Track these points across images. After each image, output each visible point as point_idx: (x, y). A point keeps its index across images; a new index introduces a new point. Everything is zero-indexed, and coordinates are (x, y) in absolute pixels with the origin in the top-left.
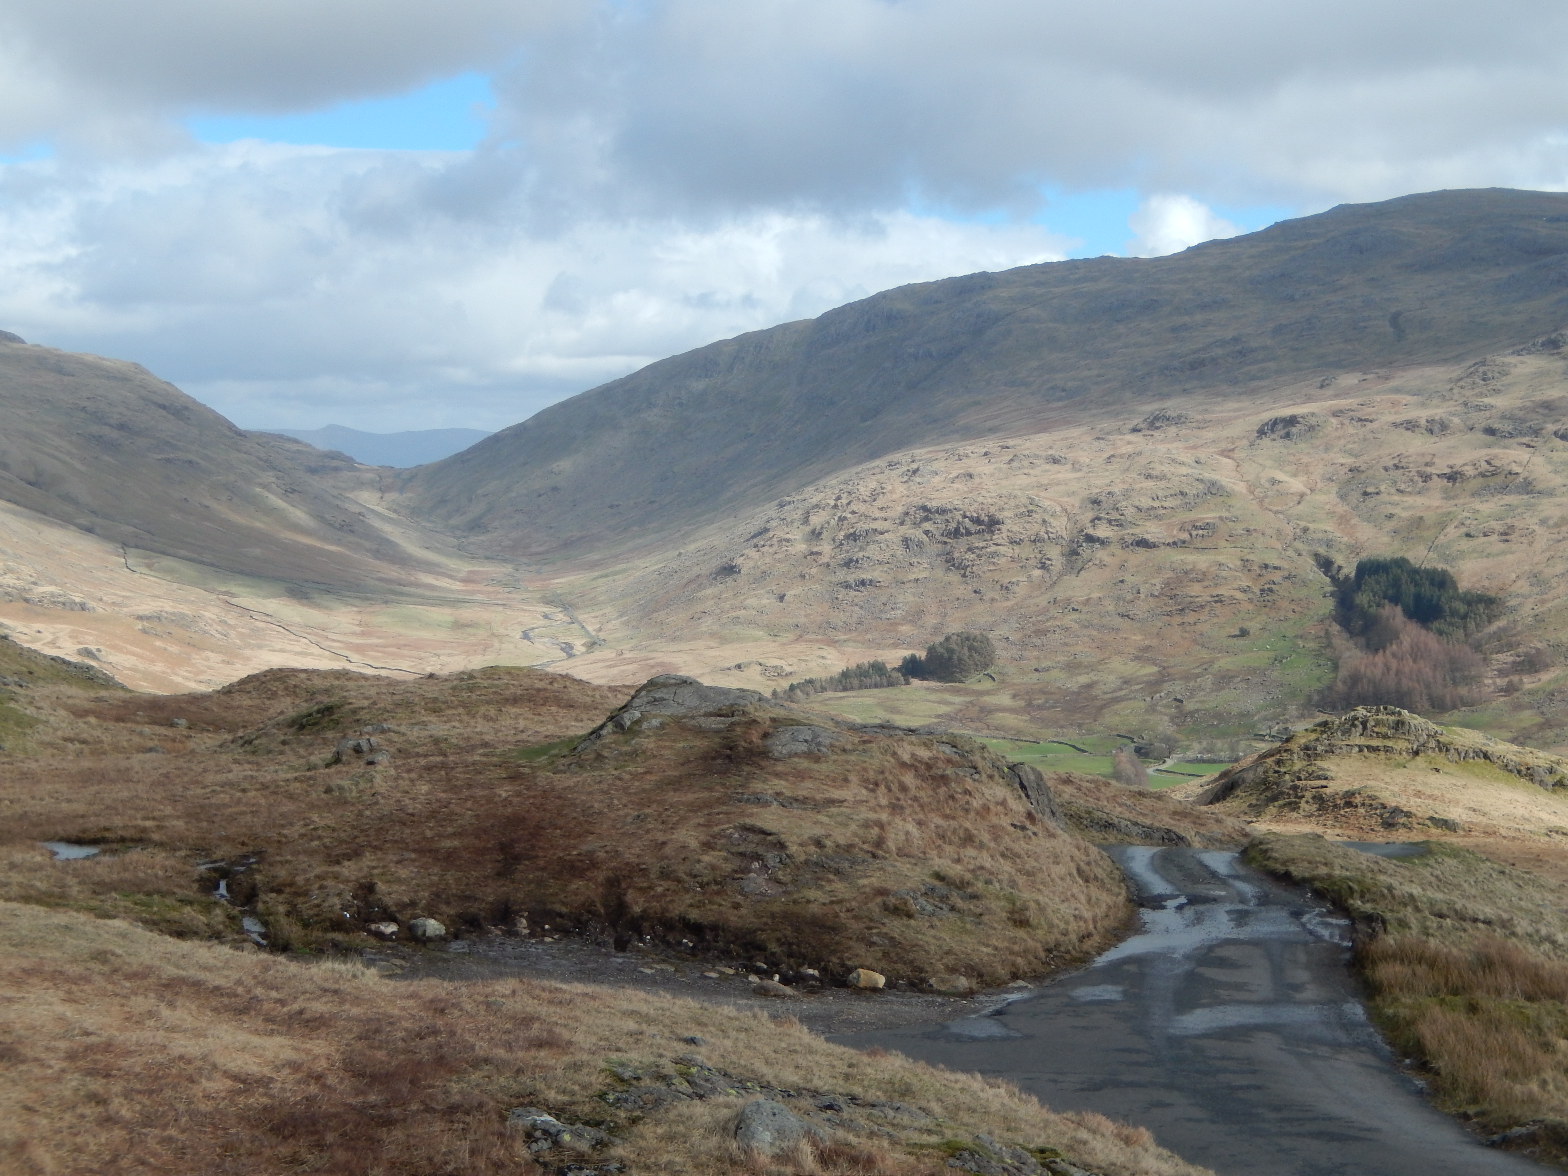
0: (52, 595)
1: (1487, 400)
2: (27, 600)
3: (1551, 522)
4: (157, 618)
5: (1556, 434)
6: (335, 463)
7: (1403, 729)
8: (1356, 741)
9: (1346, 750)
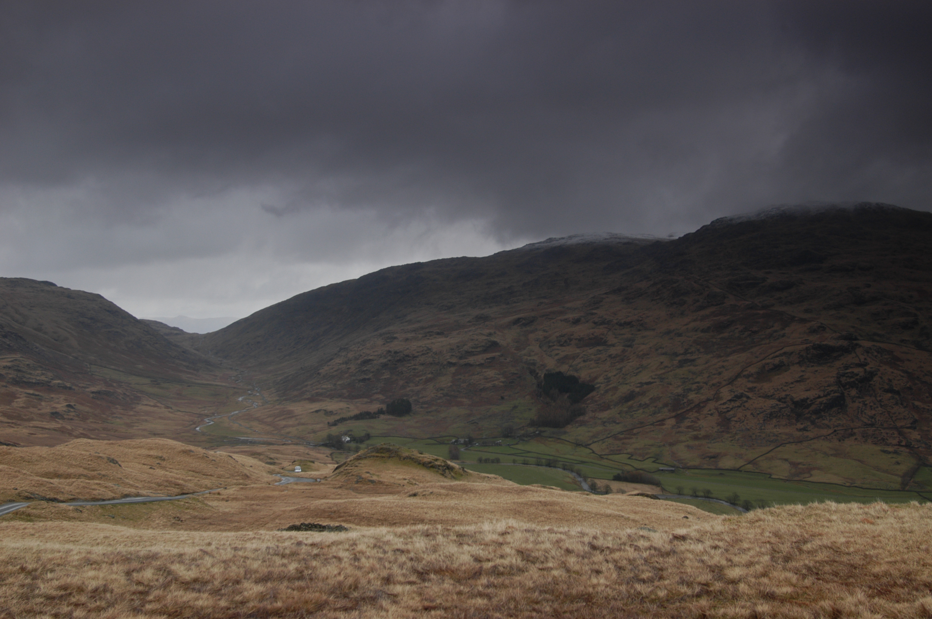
0: (59, 384)
1: (594, 311)
2: (49, 386)
3: (613, 356)
4: (99, 393)
5: (617, 324)
6: (175, 332)
7: (388, 450)
8: (374, 454)
9: (370, 457)
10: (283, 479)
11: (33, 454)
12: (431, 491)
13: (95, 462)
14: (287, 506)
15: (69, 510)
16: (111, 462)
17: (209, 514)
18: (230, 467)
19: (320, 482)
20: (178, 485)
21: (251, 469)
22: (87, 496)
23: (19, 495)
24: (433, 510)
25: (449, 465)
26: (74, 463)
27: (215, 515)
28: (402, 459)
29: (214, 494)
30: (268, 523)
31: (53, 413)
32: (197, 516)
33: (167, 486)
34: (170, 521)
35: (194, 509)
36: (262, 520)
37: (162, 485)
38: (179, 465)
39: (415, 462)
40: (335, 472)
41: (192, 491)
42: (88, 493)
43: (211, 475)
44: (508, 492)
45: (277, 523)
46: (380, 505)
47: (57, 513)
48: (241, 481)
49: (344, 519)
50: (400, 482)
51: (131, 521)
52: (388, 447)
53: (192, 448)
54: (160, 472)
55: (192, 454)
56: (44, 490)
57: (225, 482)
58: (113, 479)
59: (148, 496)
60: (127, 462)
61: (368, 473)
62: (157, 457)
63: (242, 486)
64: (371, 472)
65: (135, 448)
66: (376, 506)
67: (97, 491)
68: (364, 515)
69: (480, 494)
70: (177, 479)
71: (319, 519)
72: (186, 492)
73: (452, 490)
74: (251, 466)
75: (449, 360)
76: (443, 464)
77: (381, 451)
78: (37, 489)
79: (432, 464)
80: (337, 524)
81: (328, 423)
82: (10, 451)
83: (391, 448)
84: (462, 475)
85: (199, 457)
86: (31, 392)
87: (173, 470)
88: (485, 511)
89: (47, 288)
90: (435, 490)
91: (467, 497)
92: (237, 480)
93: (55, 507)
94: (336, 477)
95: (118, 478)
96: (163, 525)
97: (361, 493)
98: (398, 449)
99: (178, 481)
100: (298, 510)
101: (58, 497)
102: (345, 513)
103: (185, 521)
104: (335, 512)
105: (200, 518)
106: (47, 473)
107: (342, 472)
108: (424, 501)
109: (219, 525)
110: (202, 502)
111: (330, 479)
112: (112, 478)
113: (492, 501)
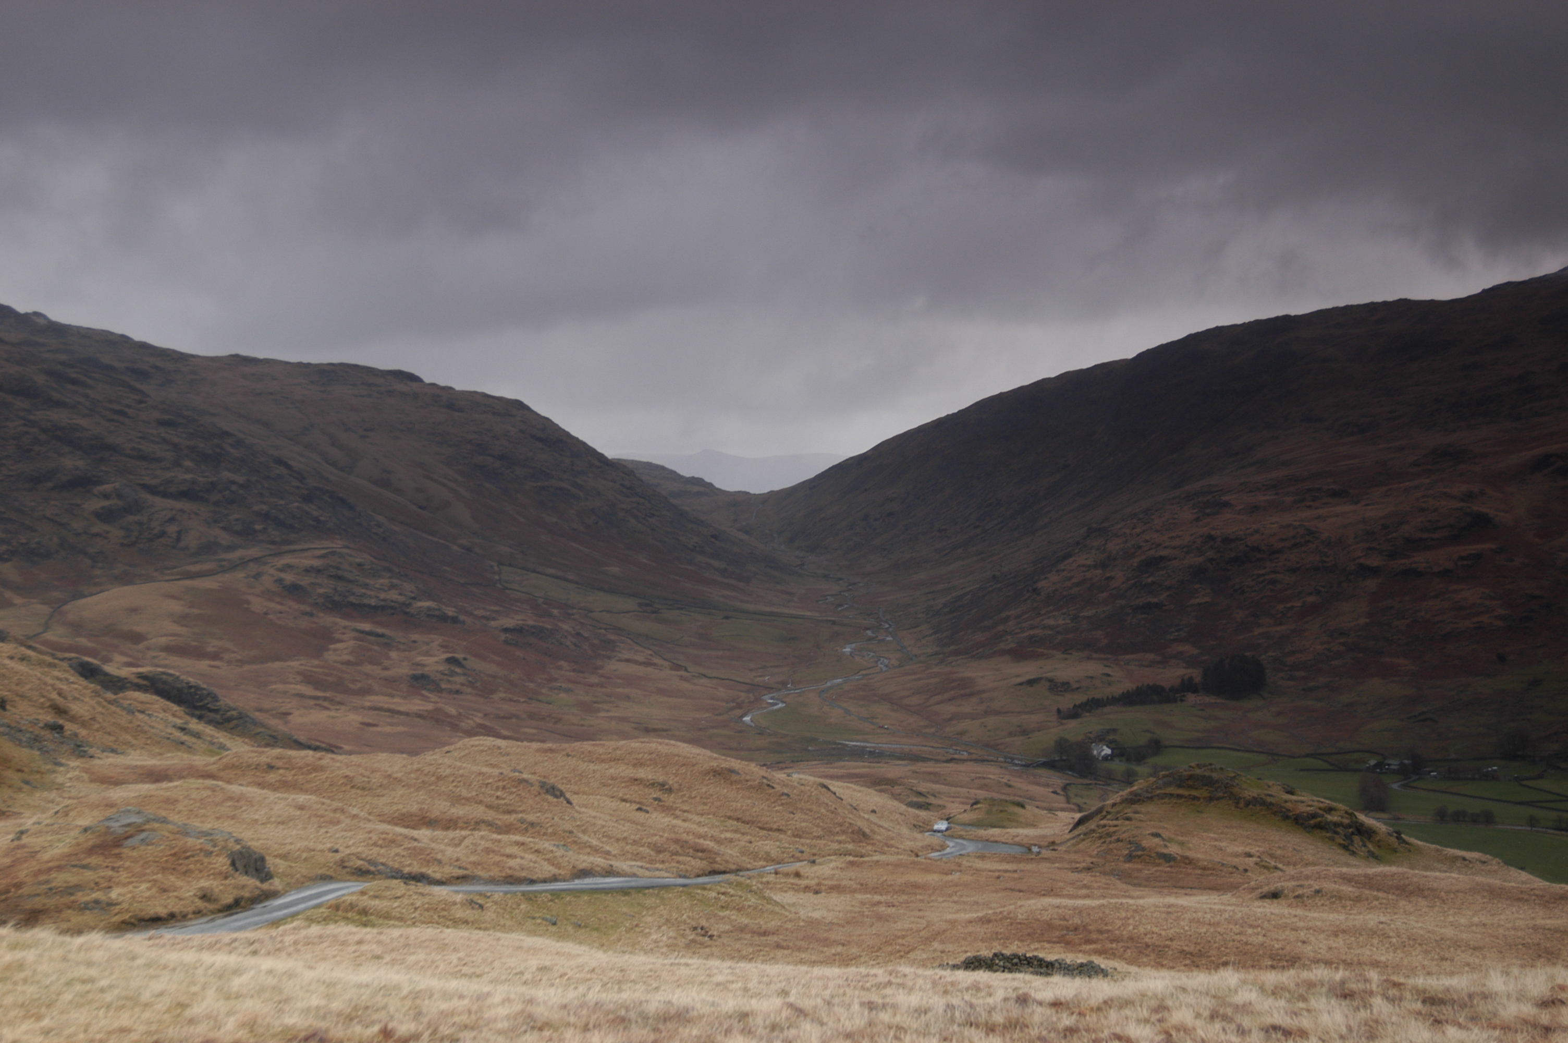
4: (519, 630)
7: (1208, 782)
8: (1170, 790)
9: (1162, 797)
10: (951, 844)
11: (373, 772)
12: (1317, 887)
13: (512, 793)
14: (958, 911)
15: (455, 903)
16: (547, 792)
17: (773, 924)
18: (823, 811)
19: (1039, 853)
20: (703, 851)
21: (873, 818)
22: (495, 872)
23: (342, 864)
24: (1322, 936)
25: (1362, 825)
26: (464, 793)
27: (789, 925)
28: (1242, 805)
29: (787, 875)
30: (914, 949)
31: (415, 678)
32: (746, 926)
33: (676, 853)
34: (683, 936)
35: (739, 910)
36: (900, 941)
37: (665, 851)
38: (705, 804)
39: (1275, 813)
40: (1076, 832)
41: (734, 867)
42: (497, 864)
43: (779, 830)
44: (1519, 899)
45: (935, 950)
46: (1188, 916)
47: (427, 910)
48: (850, 847)
49: (1098, 946)
50: (1236, 861)
51: (595, 934)
52: (1207, 774)
53: (735, 764)
54: (659, 820)
55: (734, 777)
56: (397, 855)
57: (811, 847)
58: (554, 834)
59: (634, 875)
60: (584, 793)
61: (1157, 835)
62: (653, 784)
63: (851, 858)
64: (1165, 834)
65: (603, 761)
66: (1178, 918)
67: (518, 860)
68: (1147, 940)
69: (1443, 901)
70: (700, 837)
71: (1037, 945)
72: (722, 868)
73: (1371, 888)
74: (874, 811)
75: (1362, 561)
76: (1346, 821)
77: (1190, 783)
78: (383, 851)
79: (1319, 819)
80: (1081, 959)
81: (1059, 711)
82: (323, 762)
83: (1215, 775)
84: (1395, 851)
85: (752, 787)
86: (367, 627)
87: (690, 816)
88: (1457, 944)
89: (400, 387)
90: (1328, 886)
91: (1410, 908)
92: (840, 842)
93: (422, 894)
94: (1078, 843)
95: (564, 831)
96: (668, 946)
97: (1139, 885)
98: (1233, 778)
99: (701, 841)
100: (986, 921)
101: (430, 871)
102: (1100, 932)
103: (719, 936)
104: (1076, 929)
105: (754, 932)
106: (404, 815)
107: (1093, 831)
108: (1299, 912)
109: (799, 949)
110: (759, 894)
111: (1062, 848)
112: (550, 830)
113: (1476, 919)
